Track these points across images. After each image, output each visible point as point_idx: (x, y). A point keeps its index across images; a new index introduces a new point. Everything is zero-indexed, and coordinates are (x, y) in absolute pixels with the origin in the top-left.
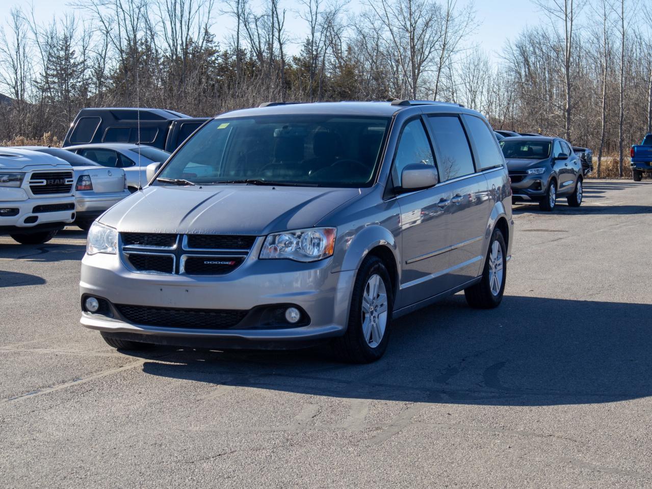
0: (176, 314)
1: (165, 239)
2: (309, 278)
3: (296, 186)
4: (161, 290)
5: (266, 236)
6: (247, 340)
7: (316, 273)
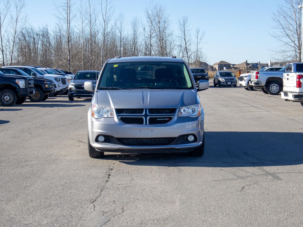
0: (146, 140)
1: (140, 111)
2: (194, 124)
3: (167, 89)
4: (140, 131)
5: (179, 108)
6: (176, 149)
7: (196, 122)
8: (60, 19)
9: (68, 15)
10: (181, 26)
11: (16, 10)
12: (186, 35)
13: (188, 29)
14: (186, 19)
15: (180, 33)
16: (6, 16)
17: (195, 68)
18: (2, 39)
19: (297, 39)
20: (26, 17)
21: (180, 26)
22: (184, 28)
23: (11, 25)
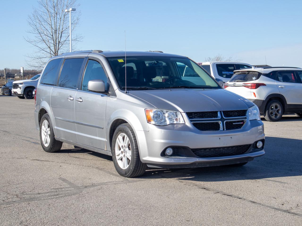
19: (53, 45)
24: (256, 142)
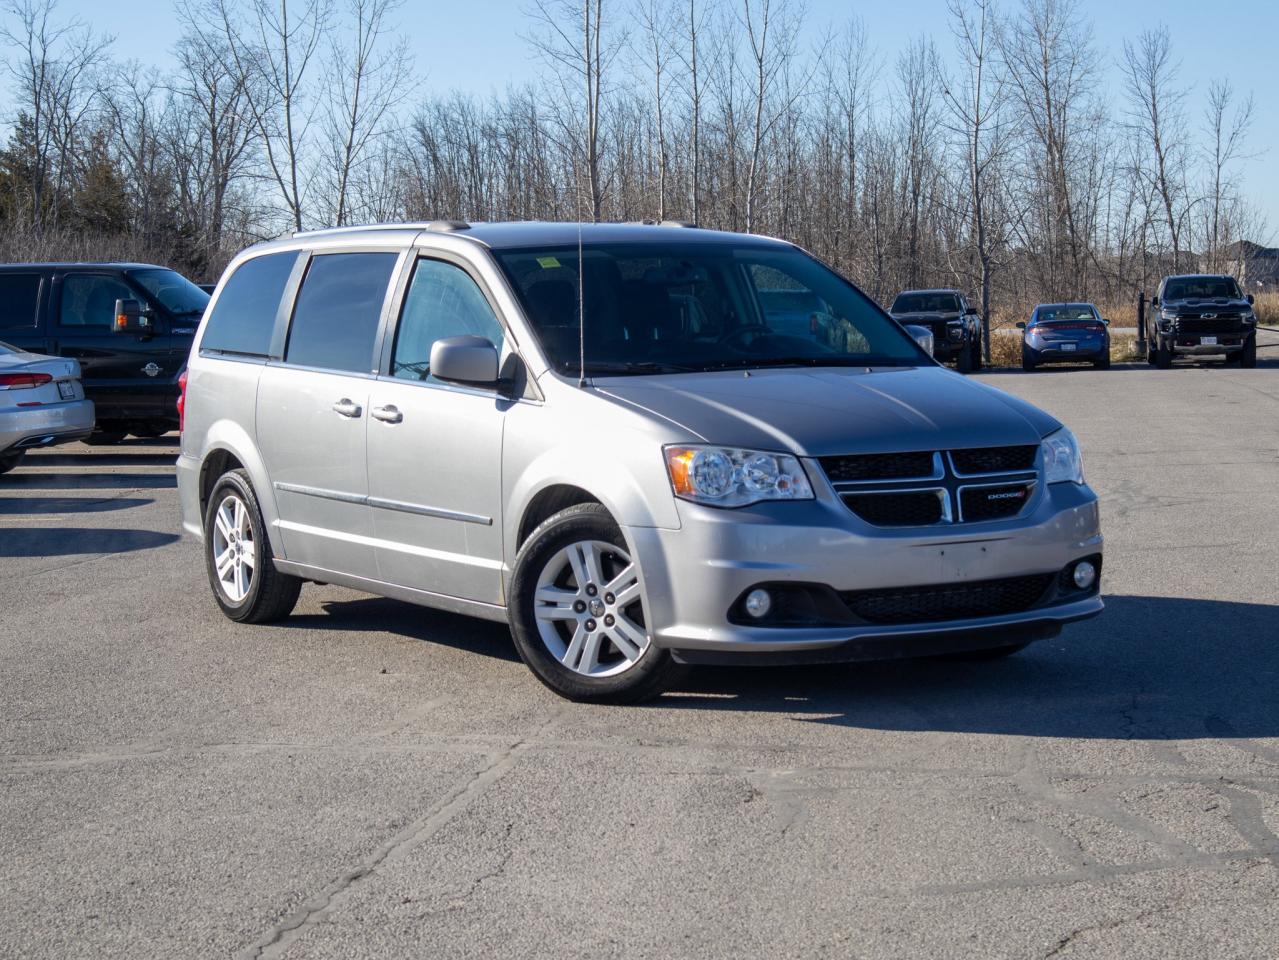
8: (556, 55)
9: (590, 37)
10: (1138, 76)
11: (358, 20)
12: (1161, 117)
13: (1173, 91)
14: (1161, 41)
15: (1131, 109)
16: (312, 48)
17: (1210, 275)
18: (293, 156)
20: (401, 50)
21: (1133, 78)
22: (1153, 87)
23: (336, 89)
24: (1072, 566)
